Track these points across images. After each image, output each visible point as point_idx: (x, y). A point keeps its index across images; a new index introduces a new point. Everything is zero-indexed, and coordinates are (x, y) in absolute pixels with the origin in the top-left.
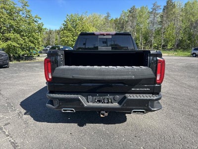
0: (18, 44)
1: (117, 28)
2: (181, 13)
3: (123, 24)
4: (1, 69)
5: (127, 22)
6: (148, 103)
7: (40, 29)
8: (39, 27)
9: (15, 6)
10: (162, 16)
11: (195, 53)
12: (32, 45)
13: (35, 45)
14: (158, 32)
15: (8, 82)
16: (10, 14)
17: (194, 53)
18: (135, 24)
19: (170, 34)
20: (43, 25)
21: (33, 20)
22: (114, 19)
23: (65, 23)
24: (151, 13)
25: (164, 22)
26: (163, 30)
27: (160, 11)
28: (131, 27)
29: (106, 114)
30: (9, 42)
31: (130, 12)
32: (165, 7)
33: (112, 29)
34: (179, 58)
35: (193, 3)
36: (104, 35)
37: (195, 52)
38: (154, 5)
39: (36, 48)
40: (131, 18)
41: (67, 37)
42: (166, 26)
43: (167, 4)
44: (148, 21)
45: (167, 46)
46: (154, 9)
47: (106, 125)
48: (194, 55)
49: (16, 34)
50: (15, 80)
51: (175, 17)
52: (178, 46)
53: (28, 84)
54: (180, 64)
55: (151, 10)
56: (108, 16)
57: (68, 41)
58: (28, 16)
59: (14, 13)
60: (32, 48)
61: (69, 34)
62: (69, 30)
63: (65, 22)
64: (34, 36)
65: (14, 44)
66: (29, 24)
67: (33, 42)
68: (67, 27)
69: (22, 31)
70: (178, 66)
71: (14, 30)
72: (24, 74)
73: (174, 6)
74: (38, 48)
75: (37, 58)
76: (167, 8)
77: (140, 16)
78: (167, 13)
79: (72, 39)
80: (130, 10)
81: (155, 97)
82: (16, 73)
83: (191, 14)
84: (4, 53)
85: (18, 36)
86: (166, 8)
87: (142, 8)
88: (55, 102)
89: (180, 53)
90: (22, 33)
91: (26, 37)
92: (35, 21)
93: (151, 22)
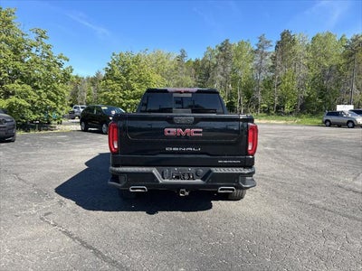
0: (28, 101)
1: (198, 76)
2: (306, 54)
3: (208, 69)
4: (2, 144)
5: (216, 66)
6: (238, 178)
7: (66, 77)
8: (65, 74)
9: (24, 37)
10: (274, 58)
11: (329, 121)
12: (52, 104)
13: (57, 104)
14: (268, 84)
15: (24, 162)
16: (16, 51)
17: (327, 121)
18: (229, 69)
19: (287, 88)
20: (72, 70)
21: (55, 62)
22: (193, 60)
23: (109, 68)
24: (256, 52)
25: (277, 68)
26: (275, 81)
27: (272, 50)
28: (222, 75)
29: (187, 193)
30: (13, 99)
31: (220, 49)
32: (278, 43)
33: (189, 78)
34: (302, 128)
35: (326, 37)
36: (180, 92)
37: (329, 118)
38: (261, 39)
39: (58, 109)
40: (222, 61)
41: (113, 90)
42: (281, 74)
43: (282, 38)
44: (251, 66)
45: (284, 107)
46: (260, 46)
47: (186, 213)
48: (328, 123)
49: (25, 85)
50: (34, 160)
51: (296, 60)
52: (302, 107)
53: (58, 166)
54: (302, 138)
55: (256, 48)
56: (183, 56)
57: (114, 97)
58: (46, 55)
59: (22, 50)
60: (50, 109)
61: (116, 85)
62: (116, 79)
63: (110, 65)
64: (55, 88)
65: (22, 102)
66: (49, 68)
67: (52, 99)
68: (112, 75)
69: (34, 81)
70: (298, 141)
71: (22, 78)
72: (44, 151)
73: (294, 42)
74: (62, 109)
75: (57, 127)
76: (282, 45)
77: (238, 57)
78: (282, 53)
79: (121, 95)
80: (220, 45)
81: (247, 171)
82: (32, 150)
83: (322, 55)
84: (8, 118)
85: (29, 88)
86: (280, 45)
87: (241, 43)
88: (122, 178)
89: (306, 120)
90: (36, 84)
91: (41, 91)
92: (59, 64)
93: (257, 68)
